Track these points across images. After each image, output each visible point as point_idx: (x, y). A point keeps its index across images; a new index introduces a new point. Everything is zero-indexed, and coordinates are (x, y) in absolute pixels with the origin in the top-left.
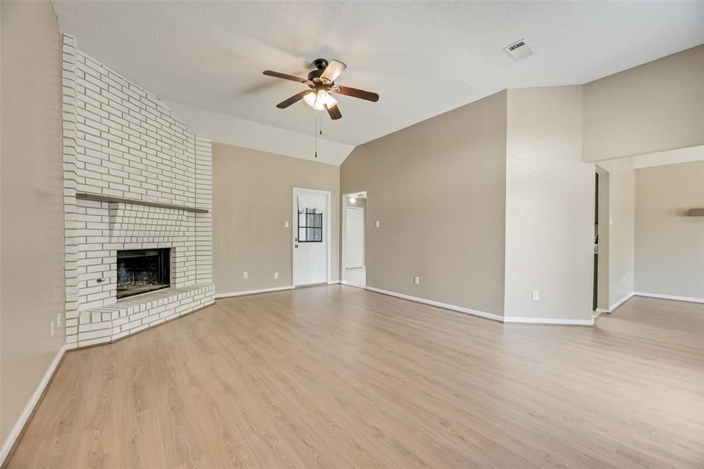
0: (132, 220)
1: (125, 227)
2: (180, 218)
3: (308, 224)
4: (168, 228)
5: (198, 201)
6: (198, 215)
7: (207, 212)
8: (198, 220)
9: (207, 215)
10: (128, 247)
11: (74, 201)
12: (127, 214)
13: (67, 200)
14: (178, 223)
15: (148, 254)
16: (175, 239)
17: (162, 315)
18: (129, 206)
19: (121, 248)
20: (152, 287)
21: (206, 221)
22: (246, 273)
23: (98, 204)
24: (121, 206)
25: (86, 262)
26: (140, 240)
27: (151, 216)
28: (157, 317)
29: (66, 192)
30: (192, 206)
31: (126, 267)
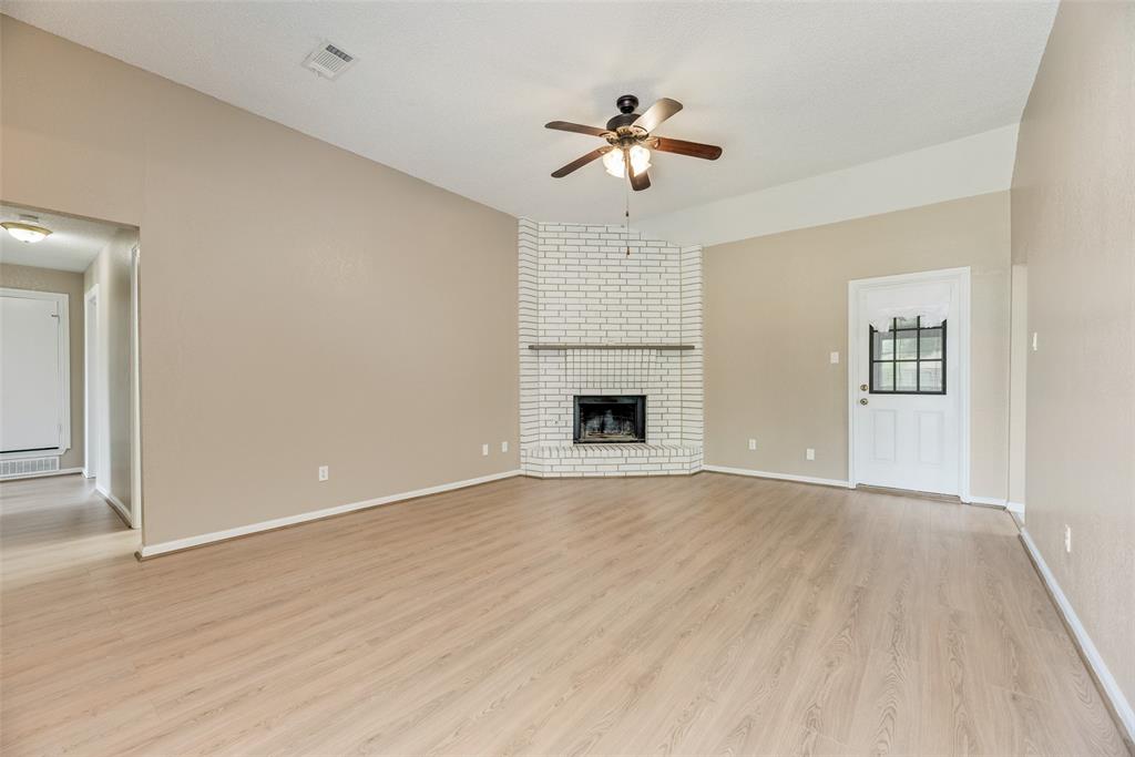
0: (584, 365)
1: (577, 372)
2: (646, 359)
3: (897, 355)
4: (631, 372)
5: (684, 334)
6: (684, 352)
7: (692, 348)
8: (684, 359)
9: (694, 352)
10: (585, 393)
11: (529, 352)
12: (577, 359)
13: (522, 352)
14: (645, 365)
15: (620, 402)
16: (644, 385)
17: (600, 468)
18: (577, 352)
19: (578, 394)
20: (631, 438)
21: (695, 360)
22: (754, 441)
23: (556, 352)
24: (569, 352)
25: (546, 404)
26: (597, 385)
27: (604, 359)
28: (594, 468)
29: (521, 346)
30: (676, 342)
31: (613, 414)
